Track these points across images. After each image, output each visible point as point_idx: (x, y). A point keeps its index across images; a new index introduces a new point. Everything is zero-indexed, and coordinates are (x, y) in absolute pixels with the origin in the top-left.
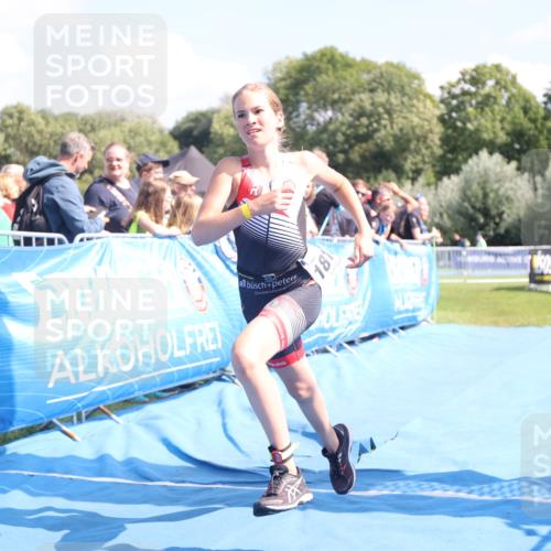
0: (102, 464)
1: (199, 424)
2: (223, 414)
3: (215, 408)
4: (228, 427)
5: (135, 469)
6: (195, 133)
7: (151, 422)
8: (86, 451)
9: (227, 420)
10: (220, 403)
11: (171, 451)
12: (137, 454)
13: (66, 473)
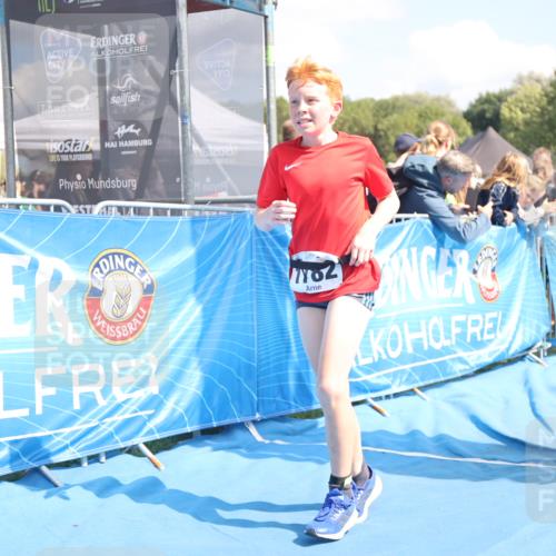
0: (413, 439)
1: (507, 402)
2: (530, 393)
3: (521, 387)
4: (537, 406)
5: (446, 445)
6: (488, 115)
7: (458, 399)
8: (396, 427)
9: (535, 400)
10: (526, 382)
11: (481, 429)
12: (446, 430)
13: (378, 447)
